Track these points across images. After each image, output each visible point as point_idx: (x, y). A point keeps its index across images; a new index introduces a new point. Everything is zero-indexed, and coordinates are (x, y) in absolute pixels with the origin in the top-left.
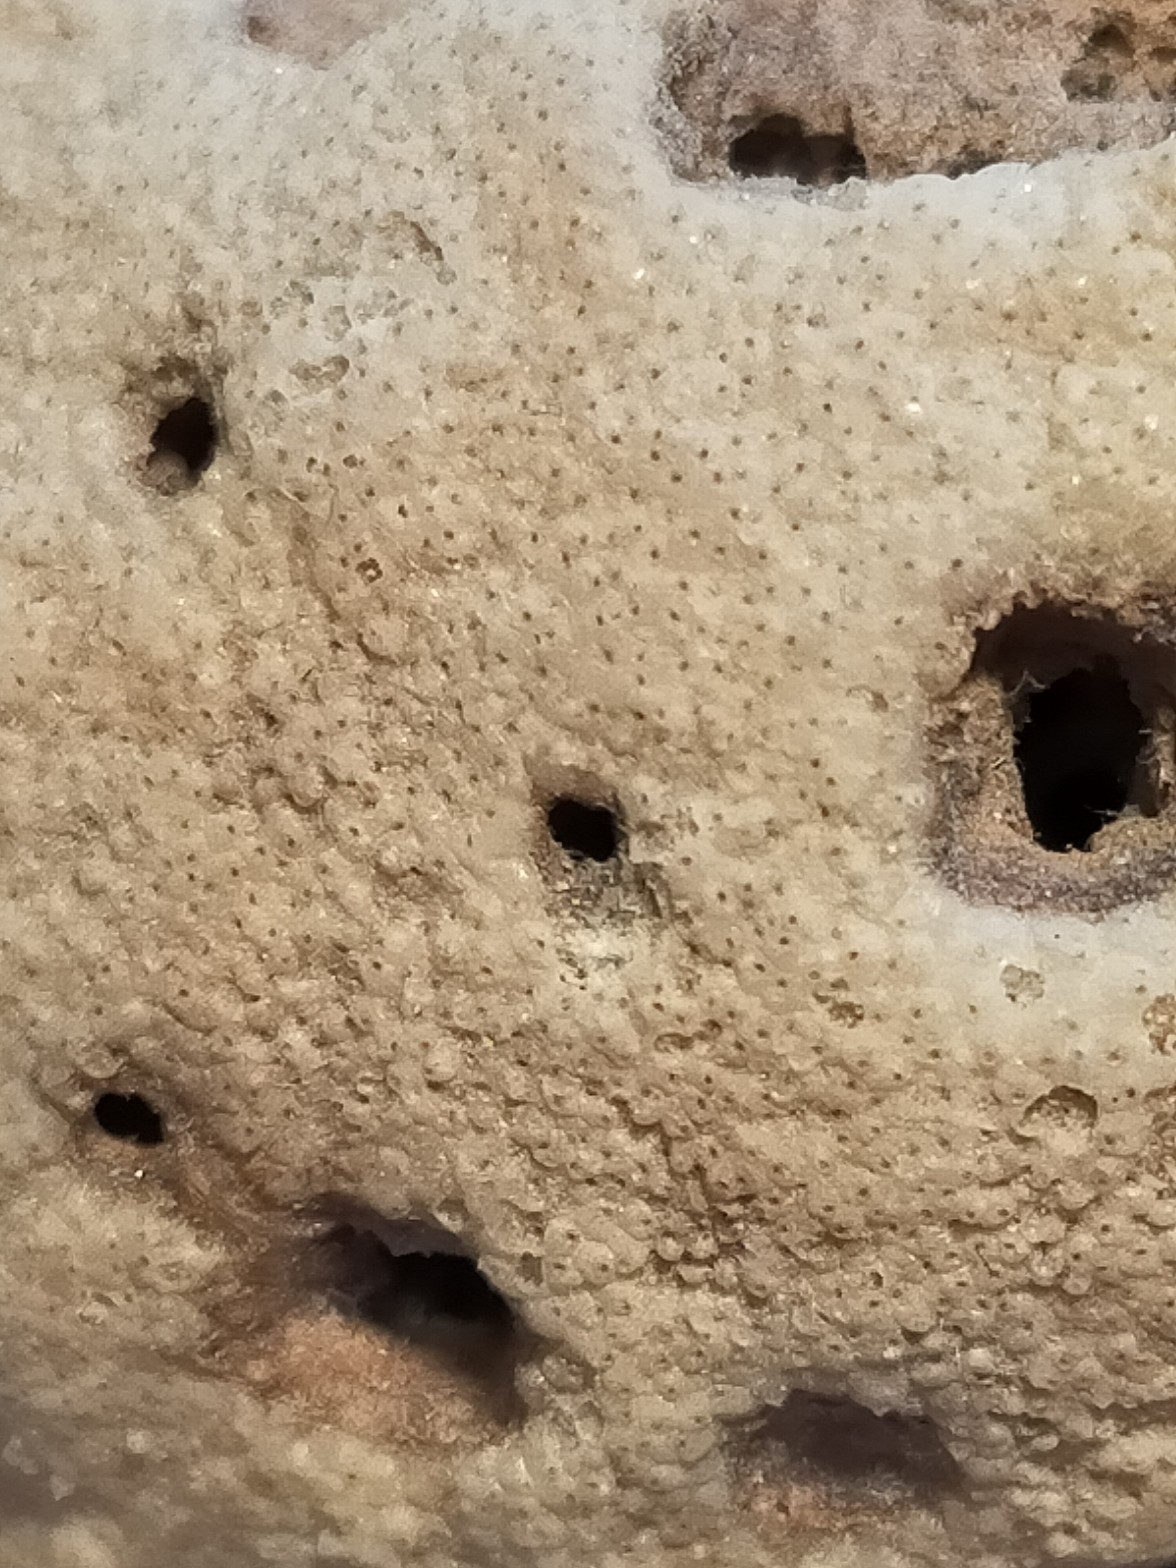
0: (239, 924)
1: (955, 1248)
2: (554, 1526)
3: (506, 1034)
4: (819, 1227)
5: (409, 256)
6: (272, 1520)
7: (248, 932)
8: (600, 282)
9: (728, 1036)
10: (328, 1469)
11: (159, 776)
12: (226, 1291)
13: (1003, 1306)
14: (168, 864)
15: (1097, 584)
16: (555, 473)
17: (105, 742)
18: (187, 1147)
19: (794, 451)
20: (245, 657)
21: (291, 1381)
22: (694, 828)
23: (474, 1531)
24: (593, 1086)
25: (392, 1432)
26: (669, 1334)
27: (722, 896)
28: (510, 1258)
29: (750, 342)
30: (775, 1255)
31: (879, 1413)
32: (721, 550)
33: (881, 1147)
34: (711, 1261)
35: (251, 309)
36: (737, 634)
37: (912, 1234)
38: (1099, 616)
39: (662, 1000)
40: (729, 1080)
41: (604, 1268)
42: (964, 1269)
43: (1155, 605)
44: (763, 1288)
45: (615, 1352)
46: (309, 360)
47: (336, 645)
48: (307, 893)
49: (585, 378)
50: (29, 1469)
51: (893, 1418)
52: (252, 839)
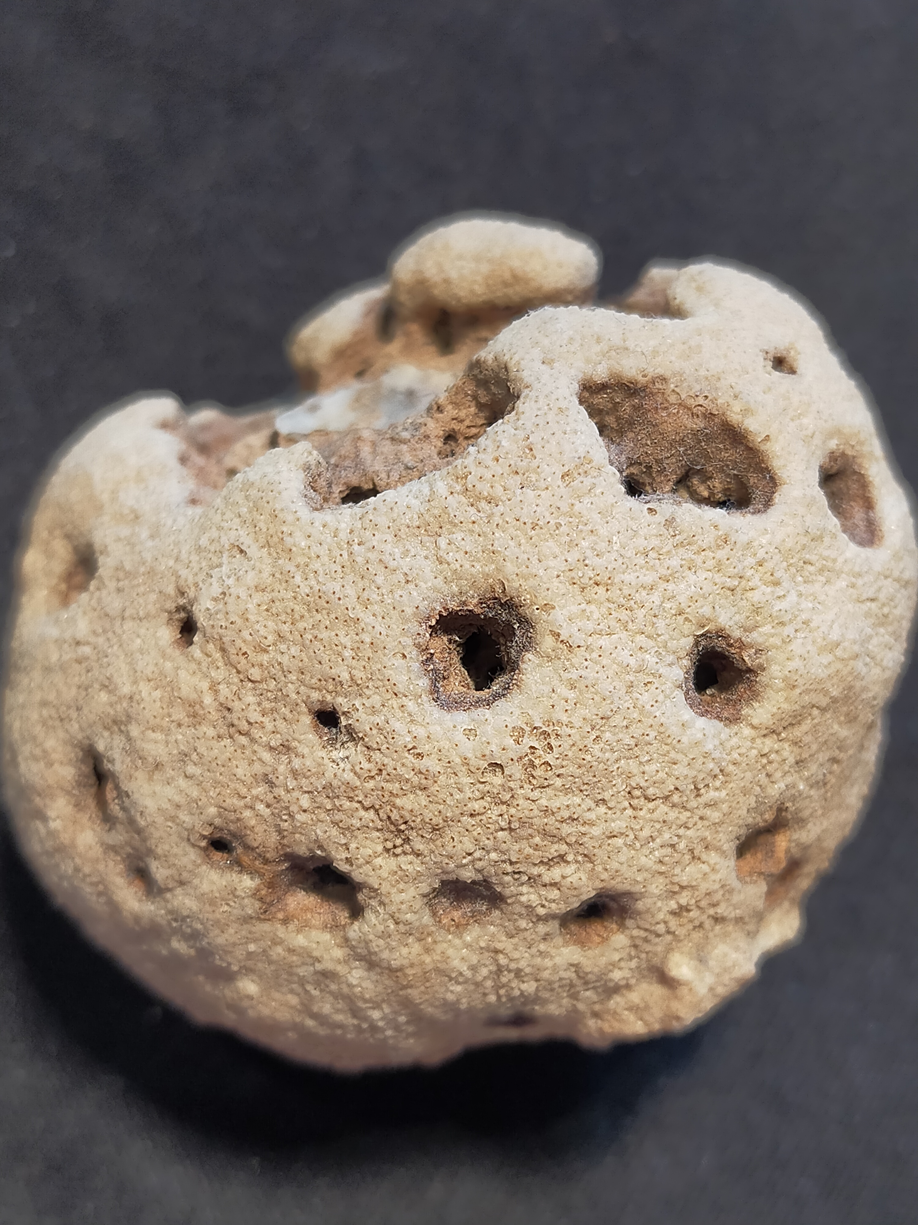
0: (235, 775)
1: (474, 823)
2: (381, 942)
3: (320, 789)
4: (430, 826)
5: (238, 556)
6: (299, 963)
7: (238, 776)
8: (294, 549)
9: (384, 772)
10: (310, 942)
11: (201, 735)
12: (263, 892)
13: (495, 838)
14: (210, 762)
15: (464, 603)
16: (292, 610)
17: (183, 729)
18: (240, 850)
19: (361, 585)
20: (216, 692)
21: (292, 916)
22: (358, 710)
23: (359, 951)
24: (351, 799)
25: (326, 925)
26: (396, 872)
27: (371, 729)
28: (341, 860)
29: (341, 555)
30: (420, 838)
31: (469, 881)
32: (346, 621)
33: (441, 796)
34: (402, 845)
35: (196, 585)
36: (355, 646)
37: (459, 821)
38: (468, 613)
39: (362, 766)
40: (388, 786)
41: (370, 856)
42: (479, 829)
43: (484, 605)
44: (419, 850)
45: (381, 881)
46: (215, 595)
47: (242, 681)
48: (253, 760)
49: (295, 579)
50: (224, 965)
51: (474, 882)
52: (232, 748)
